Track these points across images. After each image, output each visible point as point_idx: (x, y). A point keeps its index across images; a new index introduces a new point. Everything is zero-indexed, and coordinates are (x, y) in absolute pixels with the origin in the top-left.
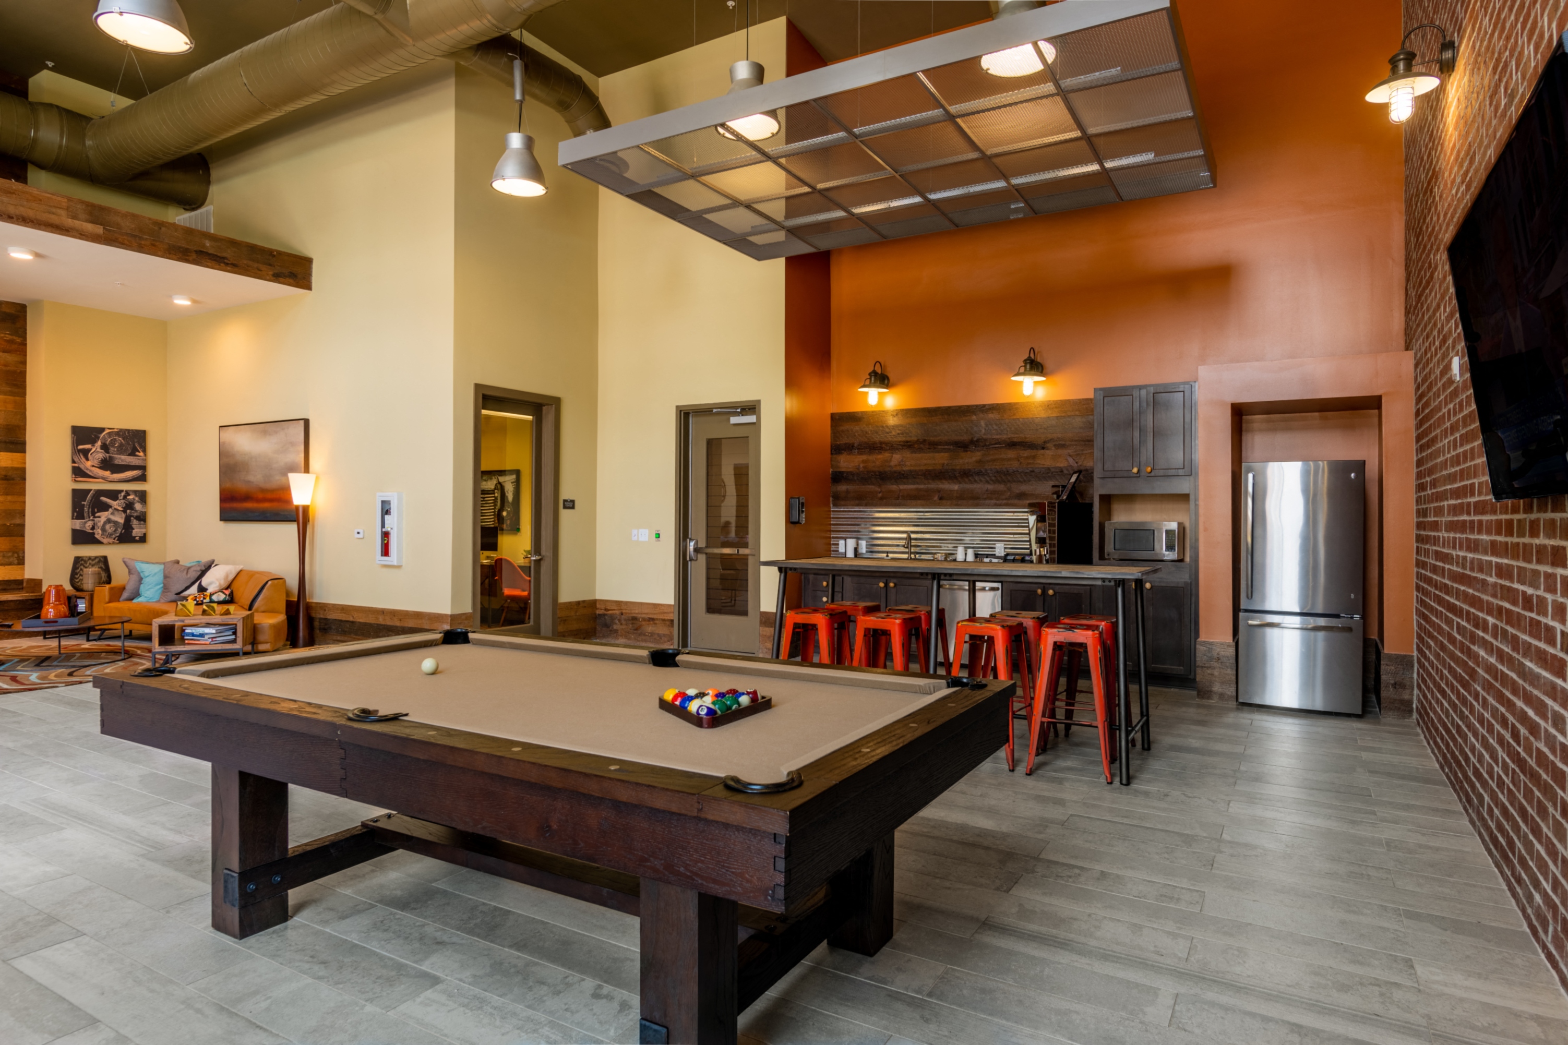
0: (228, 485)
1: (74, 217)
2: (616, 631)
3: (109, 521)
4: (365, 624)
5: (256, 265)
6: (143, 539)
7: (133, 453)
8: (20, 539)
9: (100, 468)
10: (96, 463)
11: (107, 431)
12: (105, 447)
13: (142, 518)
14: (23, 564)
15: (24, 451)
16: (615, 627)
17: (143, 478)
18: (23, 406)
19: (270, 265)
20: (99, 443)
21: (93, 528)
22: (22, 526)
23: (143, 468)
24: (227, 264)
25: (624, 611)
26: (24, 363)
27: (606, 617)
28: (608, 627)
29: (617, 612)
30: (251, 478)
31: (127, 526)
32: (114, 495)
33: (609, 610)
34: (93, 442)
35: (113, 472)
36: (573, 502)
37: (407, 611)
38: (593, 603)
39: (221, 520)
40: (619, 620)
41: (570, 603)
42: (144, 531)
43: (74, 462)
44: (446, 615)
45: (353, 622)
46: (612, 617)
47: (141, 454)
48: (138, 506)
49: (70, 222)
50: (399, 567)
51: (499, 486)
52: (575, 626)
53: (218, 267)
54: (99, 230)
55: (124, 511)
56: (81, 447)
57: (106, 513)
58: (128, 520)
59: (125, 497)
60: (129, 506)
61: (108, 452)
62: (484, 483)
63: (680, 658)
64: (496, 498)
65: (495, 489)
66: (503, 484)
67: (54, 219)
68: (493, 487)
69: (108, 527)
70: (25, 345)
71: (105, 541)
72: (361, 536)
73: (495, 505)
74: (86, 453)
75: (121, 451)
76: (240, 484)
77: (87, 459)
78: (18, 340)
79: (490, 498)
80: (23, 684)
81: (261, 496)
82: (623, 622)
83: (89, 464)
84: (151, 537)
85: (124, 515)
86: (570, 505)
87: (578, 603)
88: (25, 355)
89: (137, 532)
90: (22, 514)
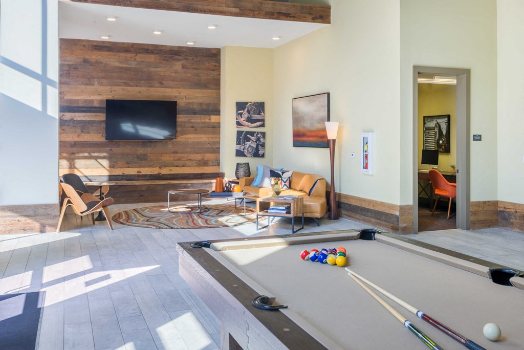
0: (296, 128)
1: (228, 7)
2: (512, 223)
3: (250, 146)
4: (356, 206)
5: (304, 15)
6: (263, 156)
7: (259, 114)
8: (218, 154)
9: (246, 121)
10: (245, 119)
11: (249, 104)
12: (248, 111)
13: (263, 145)
14: (219, 166)
15: (220, 115)
16: (512, 220)
17: (263, 125)
18: (219, 94)
19: (311, 14)
20: (246, 110)
21: (244, 150)
22: (219, 148)
23: (263, 120)
24: (291, 17)
25: (518, 210)
26: (220, 75)
27: (505, 213)
28: (507, 220)
29: (513, 211)
30: (305, 125)
31: (257, 149)
32: (252, 134)
33: (507, 209)
34: (244, 110)
35: (251, 123)
36: (480, 136)
37: (376, 201)
38: (496, 203)
39: (293, 146)
40: (514, 216)
41: (479, 202)
42: (264, 152)
43: (237, 119)
44: (397, 206)
45: (350, 205)
46: (510, 214)
47: (263, 114)
48: (262, 140)
49: (226, 9)
50: (372, 175)
51: (437, 125)
52: (482, 218)
53: (286, 19)
54: (237, 10)
55: (256, 142)
56: (239, 112)
57: (249, 142)
58: (257, 146)
59: (257, 135)
60: (258, 139)
61: (249, 114)
62: (429, 123)
63: (512, 280)
64: (436, 132)
65: (435, 127)
66: (440, 124)
67: (220, 9)
68: (434, 126)
69: (249, 149)
70: (220, 67)
71: (248, 156)
72: (354, 156)
73: (435, 137)
74: (241, 114)
75: (254, 113)
76: (300, 128)
77: (242, 117)
78: (217, 65)
79: (432, 132)
80: (209, 224)
81: (309, 134)
82: (518, 218)
83: (242, 119)
84: (266, 155)
85: (256, 144)
86: (478, 138)
87: (485, 202)
88: (220, 71)
89: (261, 152)
90: (219, 143)
